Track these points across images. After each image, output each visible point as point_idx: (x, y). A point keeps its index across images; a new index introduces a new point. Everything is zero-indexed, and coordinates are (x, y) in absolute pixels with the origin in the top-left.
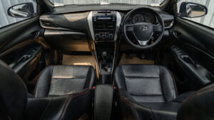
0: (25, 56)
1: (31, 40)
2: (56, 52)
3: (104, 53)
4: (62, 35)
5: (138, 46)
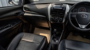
0: (9, 25)
1: (15, 17)
2: (31, 25)
3: (55, 30)
4: (33, 16)
5: (78, 28)
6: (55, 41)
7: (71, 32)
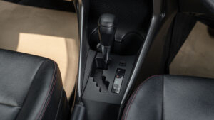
6: (107, 84)
7: (199, 24)
